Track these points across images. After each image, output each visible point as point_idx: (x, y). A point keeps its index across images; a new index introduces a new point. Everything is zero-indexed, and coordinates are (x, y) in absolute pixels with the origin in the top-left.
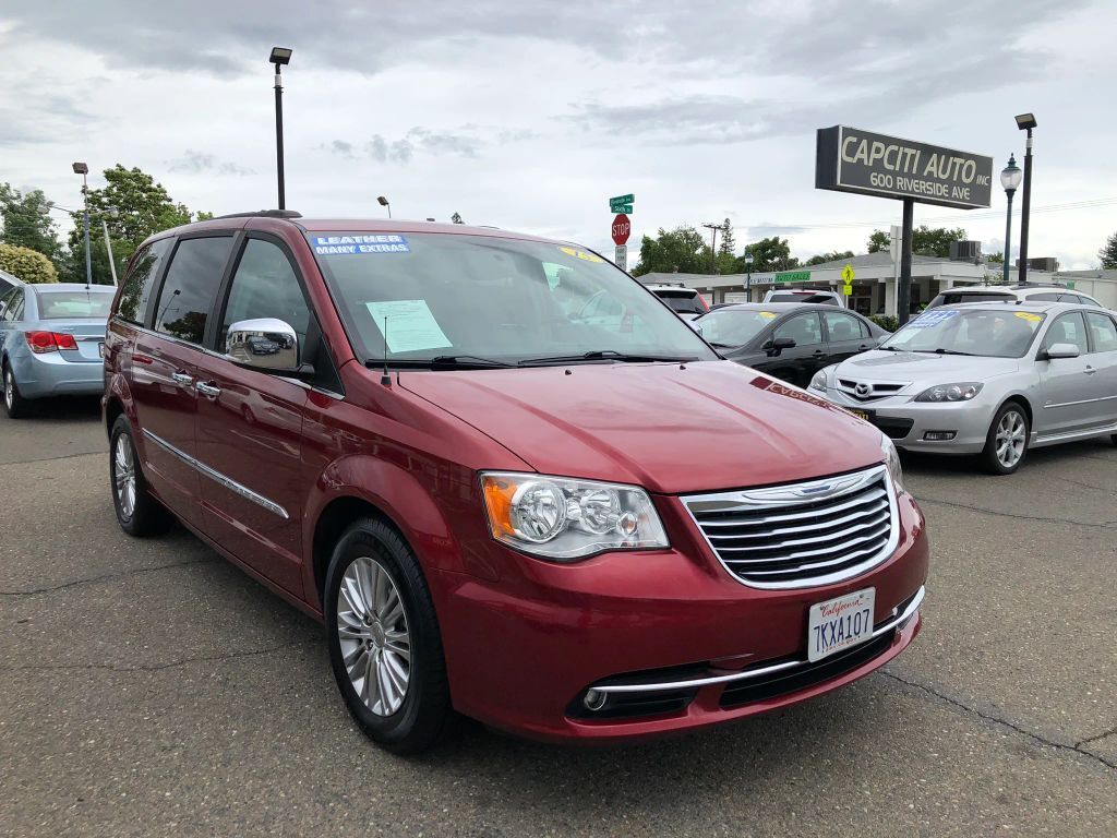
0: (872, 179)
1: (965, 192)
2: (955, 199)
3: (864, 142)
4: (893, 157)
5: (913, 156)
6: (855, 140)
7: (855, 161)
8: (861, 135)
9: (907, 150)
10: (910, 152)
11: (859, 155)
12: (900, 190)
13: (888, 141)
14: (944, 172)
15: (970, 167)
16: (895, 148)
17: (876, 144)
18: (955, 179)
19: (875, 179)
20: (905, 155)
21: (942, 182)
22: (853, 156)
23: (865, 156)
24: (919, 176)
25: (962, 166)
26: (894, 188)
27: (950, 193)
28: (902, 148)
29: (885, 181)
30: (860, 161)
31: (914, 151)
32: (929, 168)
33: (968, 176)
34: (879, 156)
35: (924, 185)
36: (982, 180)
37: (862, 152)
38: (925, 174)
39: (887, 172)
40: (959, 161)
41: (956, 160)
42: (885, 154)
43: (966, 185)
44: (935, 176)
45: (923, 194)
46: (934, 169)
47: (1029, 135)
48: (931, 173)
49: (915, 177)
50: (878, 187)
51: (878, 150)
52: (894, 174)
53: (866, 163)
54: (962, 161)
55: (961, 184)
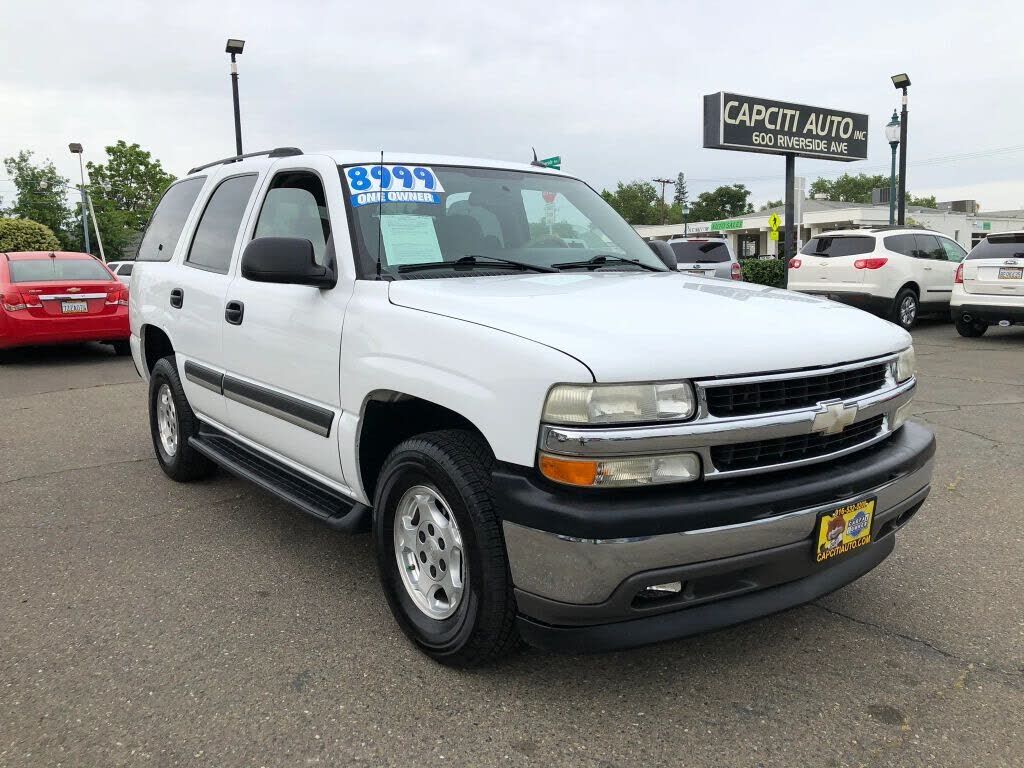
0: (754, 138)
1: (843, 147)
2: (833, 152)
3: (746, 106)
4: (773, 118)
5: (793, 117)
6: (736, 104)
7: (737, 123)
8: (742, 99)
9: (786, 111)
10: (789, 112)
11: (741, 117)
12: (781, 147)
13: (768, 104)
14: (823, 129)
15: (847, 124)
16: (775, 110)
17: (756, 107)
18: (833, 135)
19: (756, 138)
20: (785, 116)
21: (822, 138)
22: (736, 119)
23: (747, 118)
24: (799, 133)
25: (839, 123)
26: (775, 145)
27: (829, 148)
28: (781, 110)
29: (767, 139)
30: (743, 122)
31: (793, 112)
32: (808, 127)
33: (845, 132)
34: (760, 118)
35: (803, 142)
36: (859, 135)
37: (744, 114)
38: (805, 132)
39: (768, 131)
40: (837, 119)
41: (834, 118)
42: (765, 115)
43: (843, 140)
44: (814, 133)
45: (803, 149)
46: (813, 127)
47: (905, 93)
48: (810, 131)
49: (794, 135)
50: (759, 145)
51: (759, 112)
52: (775, 133)
53: (748, 124)
54: (840, 119)
55: (839, 139)
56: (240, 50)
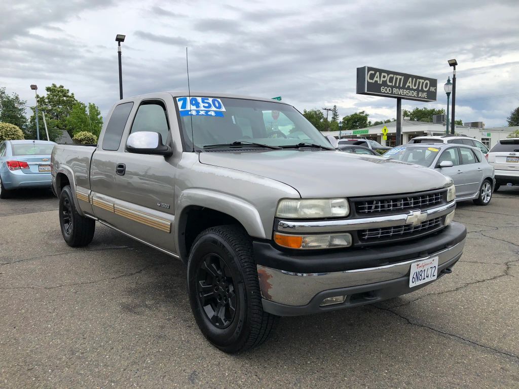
0: (382, 89)
1: (425, 95)
2: (420, 97)
3: (378, 73)
4: (391, 80)
5: (400, 79)
6: (373, 72)
7: (374, 82)
8: (376, 70)
9: (397, 76)
10: (399, 77)
11: (375, 79)
12: (395, 94)
13: (389, 72)
14: (415, 86)
15: (427, 84)
16: (392, 75)
17: (383, 74)
18: (420, 89)
19: (383, 89)
20: (397, 79)
21: (415, 90)
22: (373, 80)
23: (378, 79)
24: (403, 88)
25: (423, 83)
26: (392, 93)
27: (418, 95)
28: (395, 76)
29: (388, 90)
30: (376, 81)
31: (401, 77)
32: (408, 84)
33: (426, 87)
34: (385, 79)
35: (406, 92)
36: (432, 89)
37: (377, 77)
38: (406, 87)
39: (388, 86)
40: (422, 81)
41: (420, 80)
42: (387, 78)
43: (425, 92)
44: (411, 87)
45: (405, 95)
46: (410, 85)
47: (455, 69)
49: (401, 88)
50: (384, 93)
51: (384, 77)
52: (392, 87)
53: (379, 83)
55: (422, 91)
56: (123, 40)
